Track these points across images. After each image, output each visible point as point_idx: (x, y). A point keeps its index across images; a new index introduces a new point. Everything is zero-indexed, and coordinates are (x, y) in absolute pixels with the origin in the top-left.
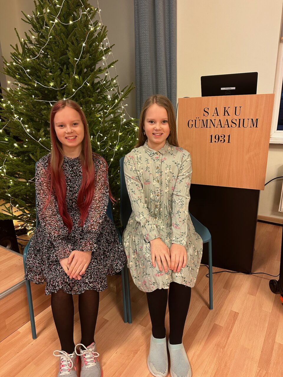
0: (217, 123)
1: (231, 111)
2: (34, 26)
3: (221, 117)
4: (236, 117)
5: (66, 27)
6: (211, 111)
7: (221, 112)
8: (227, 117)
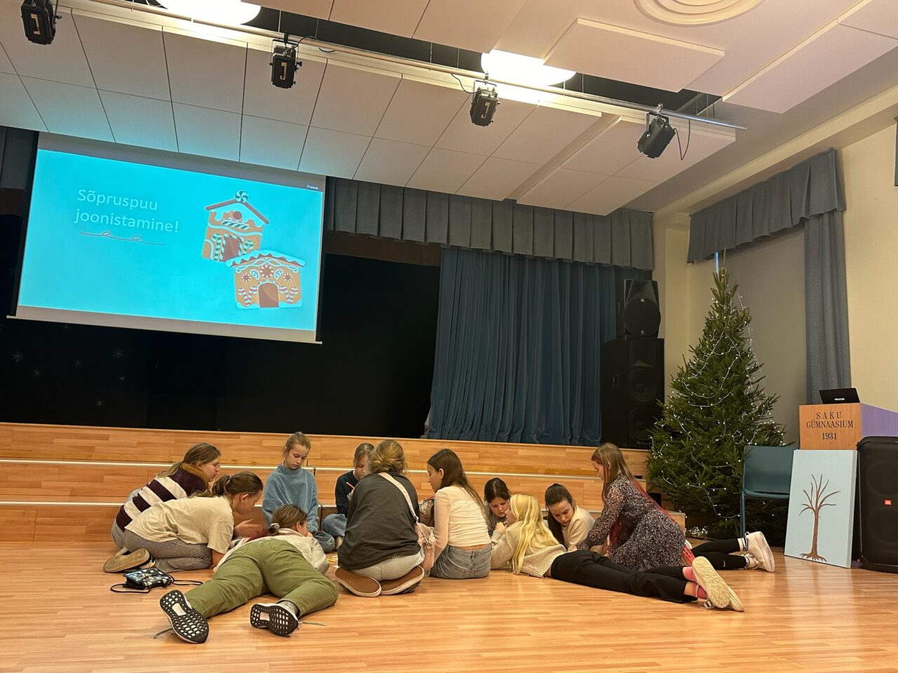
0: (826, 424)
1: (835, 415)
2: (697, 354)
3: (829, 420)
4: (838, 420)
5: (720, 356)
6: (822, 415)
7: (828, 416)
8: (832, 420)
